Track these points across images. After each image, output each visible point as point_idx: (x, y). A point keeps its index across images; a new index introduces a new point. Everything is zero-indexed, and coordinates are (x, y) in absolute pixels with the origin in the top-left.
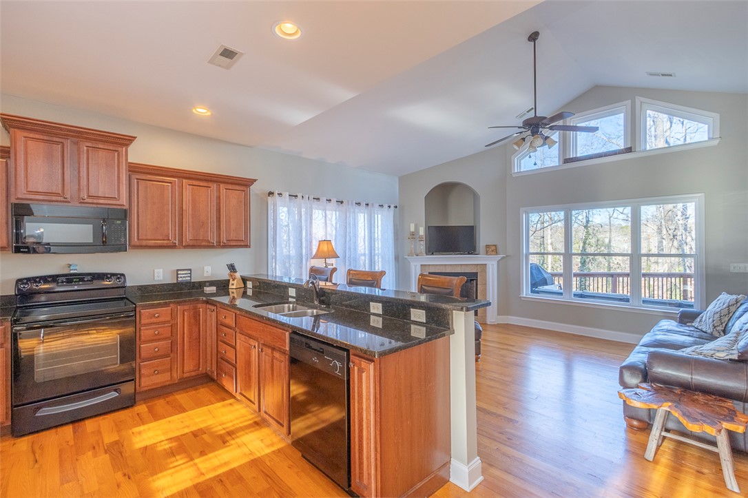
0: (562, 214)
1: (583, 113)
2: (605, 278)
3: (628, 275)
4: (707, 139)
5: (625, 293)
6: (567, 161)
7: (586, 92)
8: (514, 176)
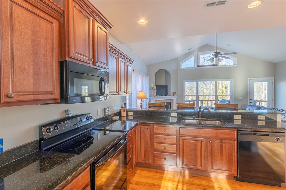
0: (195, 82)
1: (201, 52)
2: (207, 101)
3: (214, 101)
4: (233, 64)
5: (214, 106)
6: (198, 66)
7: (203, 46)
8: (181, 69)
